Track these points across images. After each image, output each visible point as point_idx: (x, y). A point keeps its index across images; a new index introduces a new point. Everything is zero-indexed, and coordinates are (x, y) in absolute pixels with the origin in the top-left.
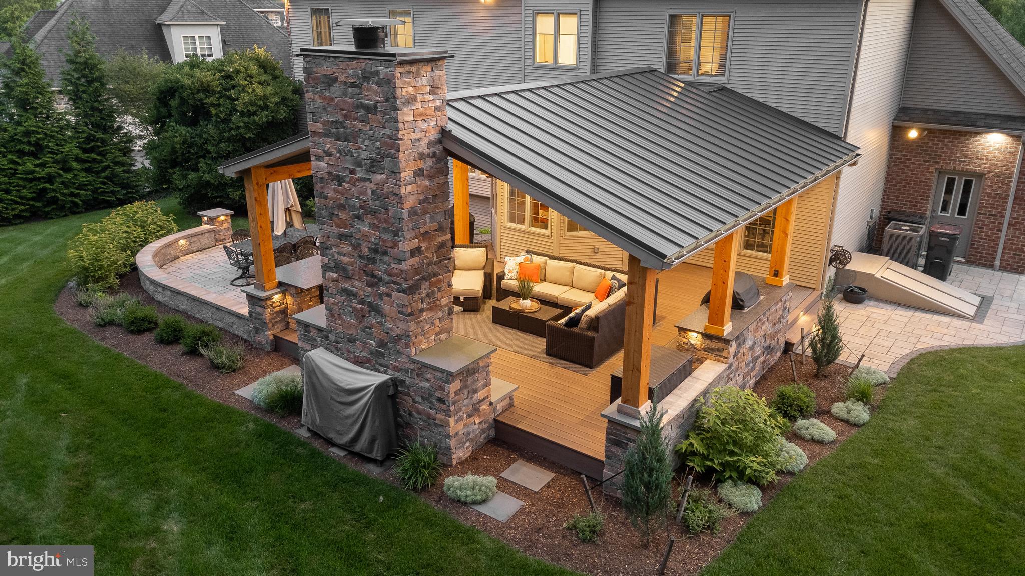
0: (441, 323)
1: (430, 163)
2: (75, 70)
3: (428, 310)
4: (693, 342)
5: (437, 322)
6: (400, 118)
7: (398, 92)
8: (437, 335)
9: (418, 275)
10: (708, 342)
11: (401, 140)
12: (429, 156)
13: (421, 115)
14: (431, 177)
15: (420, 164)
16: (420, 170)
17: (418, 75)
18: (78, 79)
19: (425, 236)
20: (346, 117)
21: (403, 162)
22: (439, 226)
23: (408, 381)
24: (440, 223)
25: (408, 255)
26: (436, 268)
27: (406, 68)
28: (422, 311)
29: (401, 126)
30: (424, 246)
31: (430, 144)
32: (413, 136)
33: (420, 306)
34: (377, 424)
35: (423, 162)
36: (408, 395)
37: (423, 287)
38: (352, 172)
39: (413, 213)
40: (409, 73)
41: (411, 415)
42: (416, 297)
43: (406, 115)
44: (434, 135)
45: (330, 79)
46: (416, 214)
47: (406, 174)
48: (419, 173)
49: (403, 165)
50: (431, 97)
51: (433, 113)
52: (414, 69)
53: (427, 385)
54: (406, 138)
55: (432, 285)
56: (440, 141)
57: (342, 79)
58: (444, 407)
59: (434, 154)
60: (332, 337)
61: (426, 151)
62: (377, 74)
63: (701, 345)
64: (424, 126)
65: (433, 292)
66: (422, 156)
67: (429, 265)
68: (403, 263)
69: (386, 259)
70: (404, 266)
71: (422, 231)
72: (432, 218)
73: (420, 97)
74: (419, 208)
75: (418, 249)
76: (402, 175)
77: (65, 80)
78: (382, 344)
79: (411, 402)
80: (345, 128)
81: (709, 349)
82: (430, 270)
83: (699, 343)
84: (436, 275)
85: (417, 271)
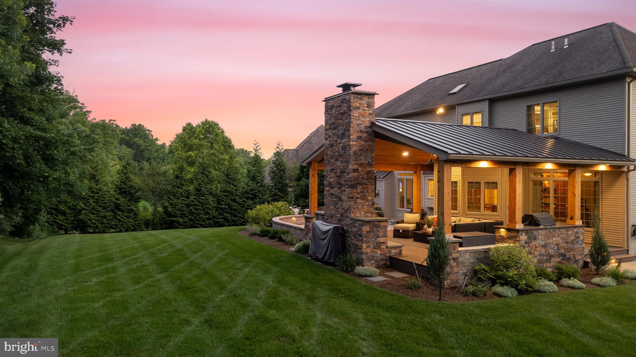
0: (367, 208)
1: (365, 135)
2: (275, 167)
3: (360, 199)
4: (502, 234)
5: (366, 207)
6: (352, 114)
7: (352, 104)
8: (365, 212)
9: (356, 181)
10: (509, 233)
11: (352, 122)
12: (365, 132)
13: (362, 114)
14: (365, 141)
15: (360, 134)
16: (360, 136)
17: (361, 99)
18: (276, 170)
19: (361, 165)
20: (336, 120)
21: (352, 131)
22: (368, 163)
23: (350, 229)
24: (369, 162)
25: (352, 171)
26: (366, 181)
27: (356, 96)
28: (357, 198)
29: (352, 117)
30: (360, 169)
31: (366, 127)
32: (358, 122)
33: (357, 195)
34: (333, 244)
35: (362, 134)
36: (349, 237)
37: (359, 187)
38: (336, 141)
39: (355, 153)
40: (357, 98)
41: (350, 247)
42: (355, 191)
43: (355, 113)
44: (368, 124)
45: (332, 107)
46: (357, 154)
47: (353, 137)
48: (360, 138)
49: (352, 132)
50: (367, 109)
51: (368, 115)
52: (359, 96)
53: (355, 230)
54: (354, 122)
55: (363, 188)
56: (371, 127)
57: (335, 105)
58: (361, 238)
59: (367, 132)
60: (326, 218)
61: (364, 130)
62: (346, 99)
63: (506, 235)
64: (363, 119)
65: (364, 192)
66: (361, 131)
67: (363, 178)
68: (350, 174)
69: (345, 174)
70: (350, 175)
71: (360, 162)
72: (365, 158)
73: (361, 108)
74: (358, 152)
75: (357, 170)
76: (351, 136)
77: (271, 170)
78: (342, 215)
79: (350, 240)
80: (335, 124)
81: (510, 237)
82: (363, 181)
83: (505, 235)
84: (365, 184)
85: (356, 179)
